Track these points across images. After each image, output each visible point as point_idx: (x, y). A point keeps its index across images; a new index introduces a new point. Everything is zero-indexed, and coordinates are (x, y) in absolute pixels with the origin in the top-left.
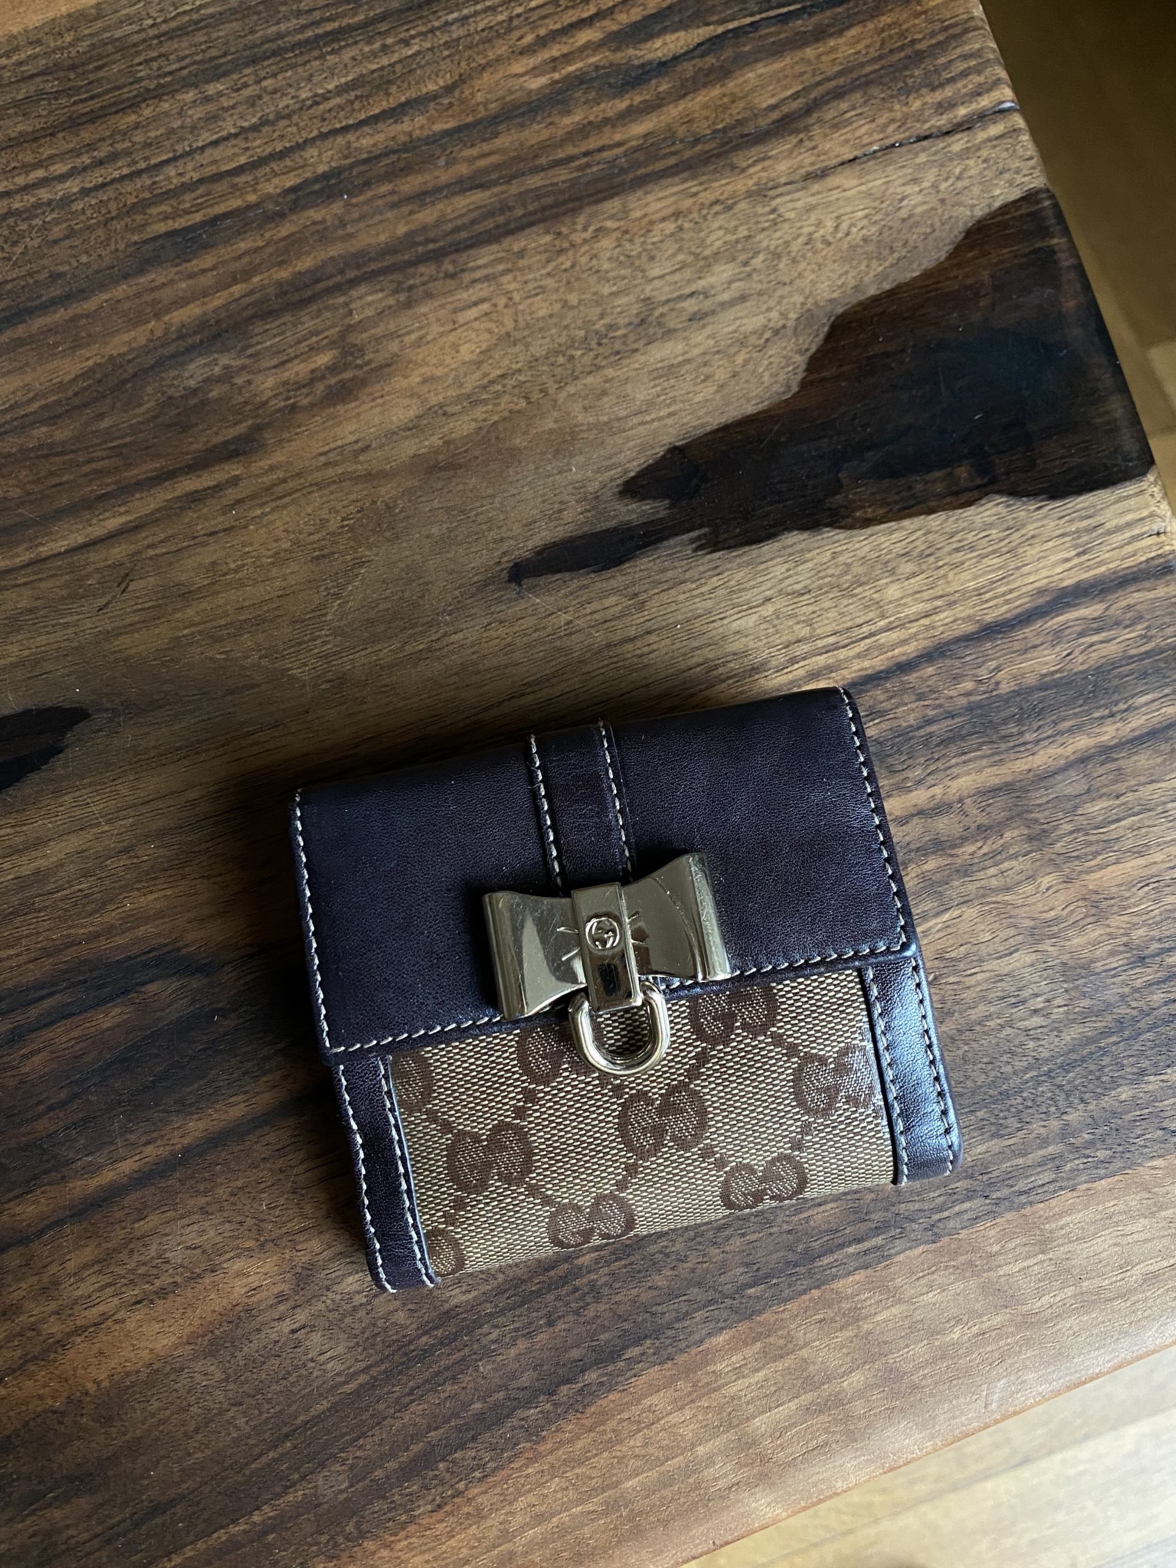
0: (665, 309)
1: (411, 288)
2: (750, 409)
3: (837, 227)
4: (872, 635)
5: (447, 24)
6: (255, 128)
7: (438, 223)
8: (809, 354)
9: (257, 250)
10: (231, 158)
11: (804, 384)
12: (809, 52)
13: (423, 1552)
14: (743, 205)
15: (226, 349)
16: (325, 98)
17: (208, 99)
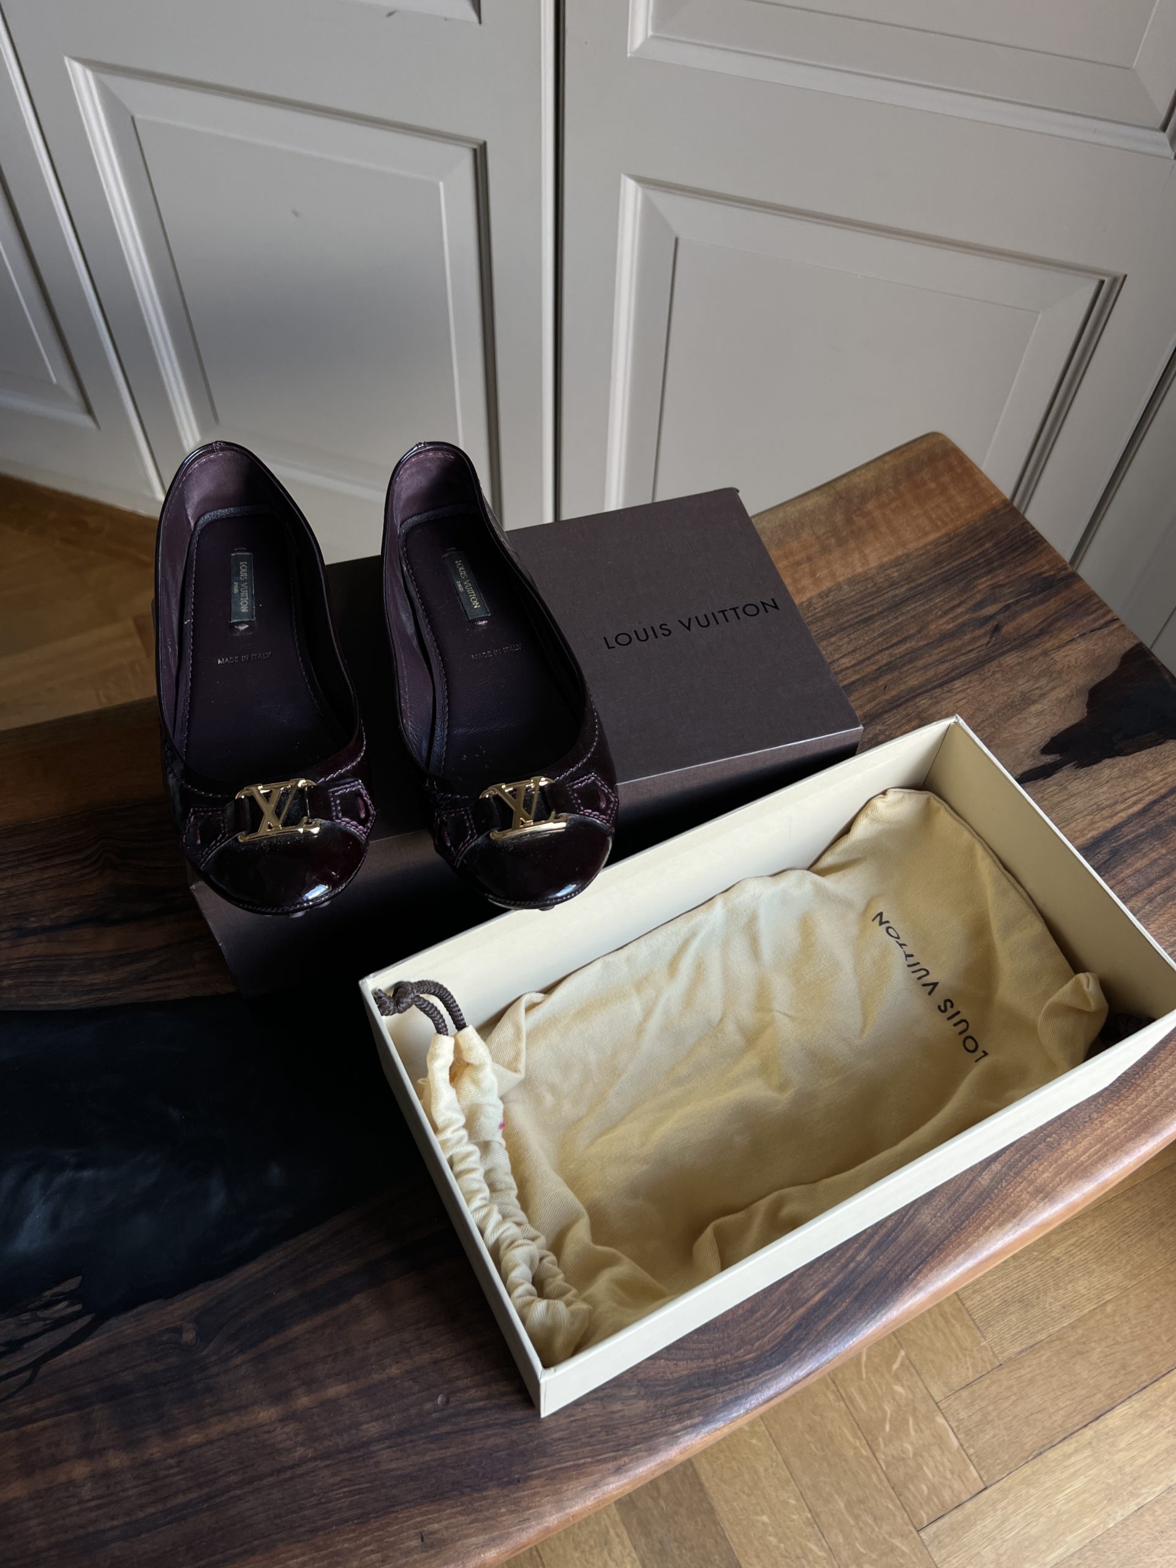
0: (1029, 694)
1: (935, 697)
2: (1073, 722)
3: (1076, 662)
4: (1149, 788)
5: (908, 611)
6: (854, 651)
7: (936, 675)
8: (1085, 704)
9: (873, 691)
10: (850, 662)
11: (1088, 712)
12: (1040, 607)
13: (1129, 1105)
14: (1041, 658)
15: (878, 724)
16: (875, 639)
17: (832, 644)
